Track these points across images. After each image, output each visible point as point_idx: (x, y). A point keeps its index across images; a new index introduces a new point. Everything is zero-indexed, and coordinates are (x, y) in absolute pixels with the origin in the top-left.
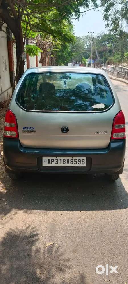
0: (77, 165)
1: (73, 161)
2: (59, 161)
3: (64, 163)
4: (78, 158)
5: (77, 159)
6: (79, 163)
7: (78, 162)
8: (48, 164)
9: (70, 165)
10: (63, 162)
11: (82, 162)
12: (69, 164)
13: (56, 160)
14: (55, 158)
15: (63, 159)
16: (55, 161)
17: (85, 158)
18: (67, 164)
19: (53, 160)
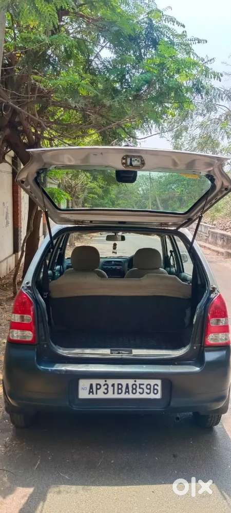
0: (145, 396)
1: (136, 387)
2: (111, 389)
3: (120, 391)
4: (146, 382)
5: (143, 384)
6: (148, 391)
7: (146, 390)
8: (89, 394)
9: (131, 396)
10: (118, 389)
11: (154, 389)
12: (129, 394)
13: (104, 385)
14: (102, 382)
15: (119, 384)
16: (103, 389)
17: (159, 382)
18: (125, 394)
19: (98, 387)
